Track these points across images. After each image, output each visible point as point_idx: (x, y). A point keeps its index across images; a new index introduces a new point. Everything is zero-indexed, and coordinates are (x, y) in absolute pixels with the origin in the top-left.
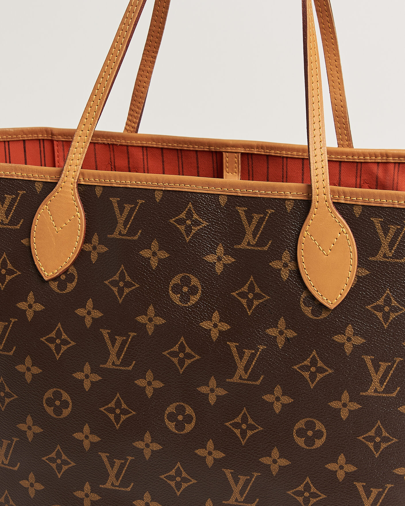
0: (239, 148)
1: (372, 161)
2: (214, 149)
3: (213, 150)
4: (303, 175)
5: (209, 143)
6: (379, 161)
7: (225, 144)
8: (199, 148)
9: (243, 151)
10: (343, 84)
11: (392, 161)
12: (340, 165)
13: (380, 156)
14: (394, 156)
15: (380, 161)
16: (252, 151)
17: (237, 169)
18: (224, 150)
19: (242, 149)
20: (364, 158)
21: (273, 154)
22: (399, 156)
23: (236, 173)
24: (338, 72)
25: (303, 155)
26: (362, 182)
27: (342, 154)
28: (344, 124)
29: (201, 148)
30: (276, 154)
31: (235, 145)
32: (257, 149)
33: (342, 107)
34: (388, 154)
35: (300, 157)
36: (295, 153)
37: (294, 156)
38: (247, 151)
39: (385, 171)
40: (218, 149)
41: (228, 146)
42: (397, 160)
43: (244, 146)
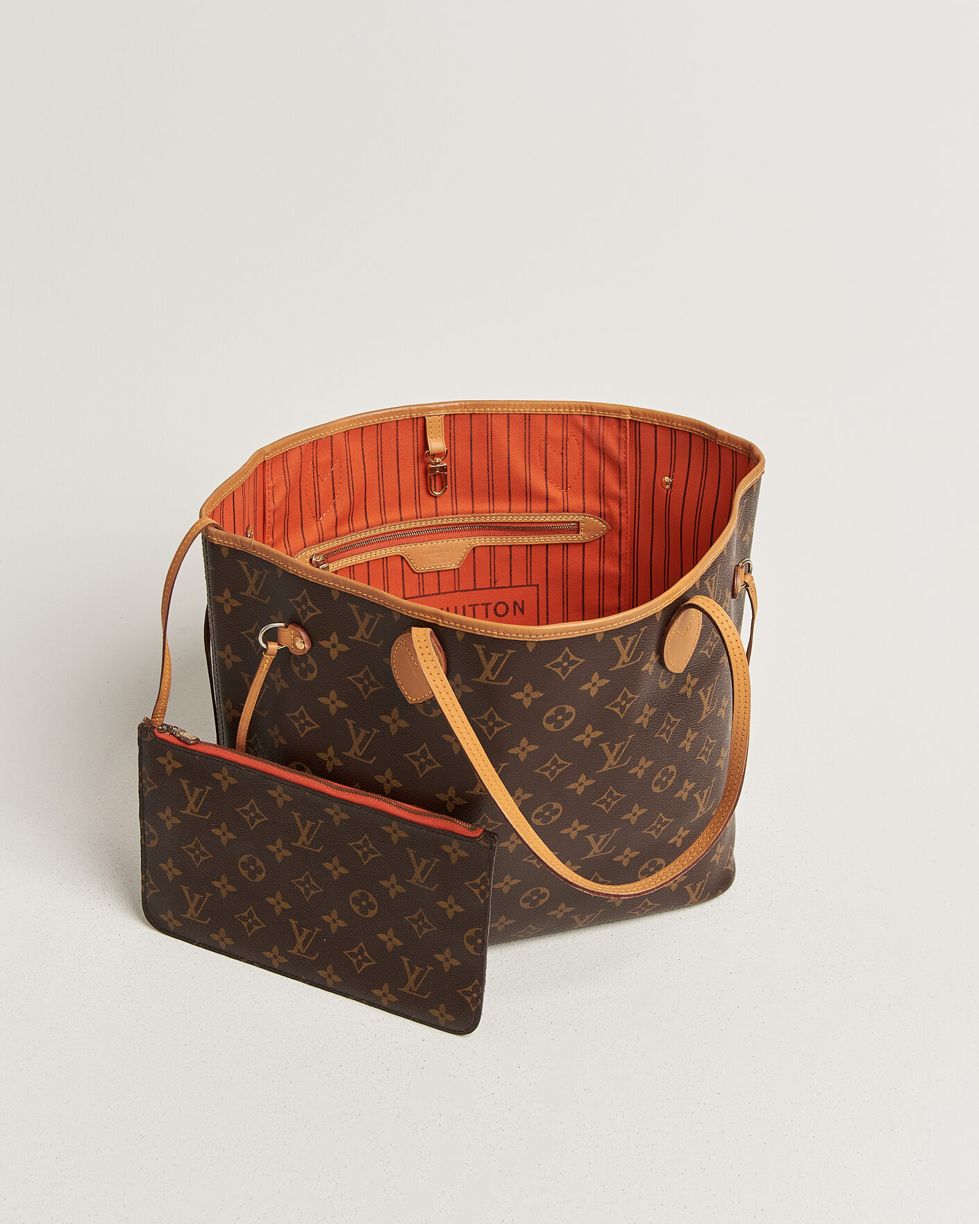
0: (442, 410)
1: (577, 413)
2: (416, 415)
3: (415, 417)
4: (508, 431)
5: (410, 409)
6: (583, 413)
7: (426, 408)
8: (401, 417)
9: (446, 414)
11: (596, 415)
12: (546, 418)
13: (585, 408)
15: (585, 414)
16: (455, 412)
17: (441, 432)
18: (425, 415)
19: (445, 411)
20: (570, 409)
21: (477, 413)
22: (604, 411)
23: (440, 437)
25: (508, 410)
26: (569, 435)
27: (548, 406)
29: (403, 417)
30: (480, 411)
31: (436, 407)
32: (460, 408)
34: (593, 407)
35: (505, 413)
36: (500, 409)
37: (499, 413)
38: (451, 412)
39: (591, 423)
40: (420, 415)
41: (430, 410)
42: (601, 414)
43: (446, 408)
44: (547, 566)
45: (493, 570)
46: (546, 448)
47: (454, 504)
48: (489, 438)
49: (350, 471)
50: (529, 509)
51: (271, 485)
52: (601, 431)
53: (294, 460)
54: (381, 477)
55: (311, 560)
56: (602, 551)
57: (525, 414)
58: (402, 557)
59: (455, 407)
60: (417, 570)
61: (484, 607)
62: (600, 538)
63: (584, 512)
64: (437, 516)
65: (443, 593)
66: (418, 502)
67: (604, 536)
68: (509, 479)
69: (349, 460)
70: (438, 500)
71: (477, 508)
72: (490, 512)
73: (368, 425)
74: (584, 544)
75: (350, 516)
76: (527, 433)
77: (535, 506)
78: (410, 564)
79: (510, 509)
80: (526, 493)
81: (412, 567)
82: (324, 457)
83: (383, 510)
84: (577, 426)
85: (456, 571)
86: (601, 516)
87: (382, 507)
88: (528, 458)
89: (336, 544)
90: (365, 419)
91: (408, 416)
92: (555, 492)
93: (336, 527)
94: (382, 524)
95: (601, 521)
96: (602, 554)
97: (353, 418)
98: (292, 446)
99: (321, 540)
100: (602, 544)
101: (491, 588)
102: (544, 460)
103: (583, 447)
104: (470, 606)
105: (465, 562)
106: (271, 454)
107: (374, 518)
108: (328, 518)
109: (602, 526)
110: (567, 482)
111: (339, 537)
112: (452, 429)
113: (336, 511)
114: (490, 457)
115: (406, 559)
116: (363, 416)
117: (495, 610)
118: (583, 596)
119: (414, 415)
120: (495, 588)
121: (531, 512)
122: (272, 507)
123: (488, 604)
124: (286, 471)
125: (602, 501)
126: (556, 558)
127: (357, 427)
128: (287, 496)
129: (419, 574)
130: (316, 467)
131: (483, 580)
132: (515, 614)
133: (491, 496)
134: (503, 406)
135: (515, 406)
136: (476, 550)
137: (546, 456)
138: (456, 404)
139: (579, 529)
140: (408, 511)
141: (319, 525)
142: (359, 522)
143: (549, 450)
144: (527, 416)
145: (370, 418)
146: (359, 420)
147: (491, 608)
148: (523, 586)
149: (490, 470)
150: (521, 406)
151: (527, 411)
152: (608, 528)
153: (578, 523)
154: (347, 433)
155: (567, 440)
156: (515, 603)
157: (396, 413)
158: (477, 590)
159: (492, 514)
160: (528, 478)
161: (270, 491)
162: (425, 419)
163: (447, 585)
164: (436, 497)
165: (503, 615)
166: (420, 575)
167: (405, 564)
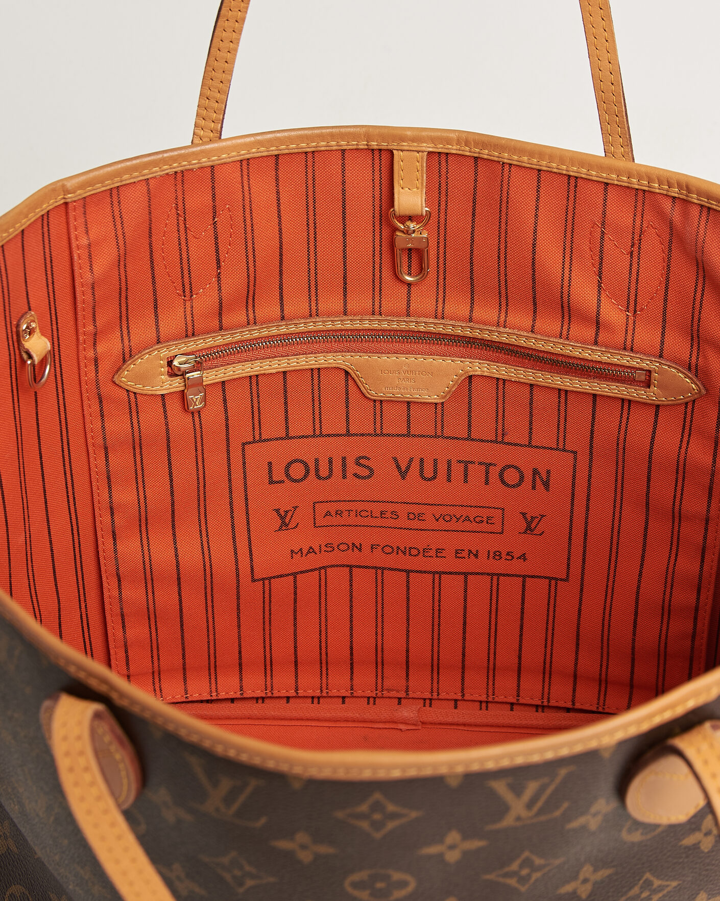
0: (425, 143)
1: (662, 191)
2: (377, 145)
3: (376, 147)
4: (538, 199)
5: (368, 132)
6: (673, 194)
7: (399, 135)
8: (349, 145)
9: (431, 150)
10: (614, 41)
11: (696, 201)
12: (606, 190)
13: (676, 185)
14: (700, 193)
15: (676, 195)
16: (448, 149)
17: (420, 181)
18: (395, 148)
19: (430, 146)
20: (649, 183)
21: (485, 157)
22: (709, 197)
23: (418, 188)
24: (604, 19)
25: (540, 163)
26: (645, 225)
27: (610, 170)
28: (617, 116)
29: (354, 145)
30: (491, 156)
31: (417, 136)
32: (457, 144)
33: (612, 84)
34: (690, 187)
35: (534, 167)
36: (525, 159)
37: (524, 164)
38: (440, 148)
39: (685, 215)
40: (384, 145)
41: (403, 139)
42: (704, 201)
43: (433, 140)
44: (592, 426)
45: (500, 415)
46: (602, 238)
47: (440, 301)
48: (503, 204)
49: (249, 228)
50: (565, 332)
51: (84, 241)
52: (702, 232)
53: (134, 204)
54: (312, 240)
55: (170, 363)
56: (688, 424)
57: (569, 176)
58: (347, 373)
59: (448, 141)
60: (373, 394)
61: (483, 468)
62: (687, 403)
63: (661, 356)
64: (408, 315)
65: (414, 436)
66: (377, 288)
67: (694, 401)
68: (534, 280)
69: (248, 207)
70: (413, 289)
71: (478, 313)
72: (498, 325)
73: (287, 151)
74: (658, 406)
75: (250, 298)
76: (571, 208)
77: (576, 330)
78: (360, 384)
79: (533, 326)
80: (562, 307)
81: (362, 389)
82: (198, 200)
83: (313, 292)
84: (660, 213)
85: (439, 407)
86: (689, 369)
87: (313, 289)
88: (569, 249)
89: (220, 340)
90: (281, 141)
91: (363, 145)
92: (613, 313)
93: (220, 314)
94: (311, 315)
95: (689, 378)
96: (687, 429)
97: (259, 138)
98: (127, 179)
99: (190, 333)
100: (689, 413)
101: (496, 442)
102: (597, 258)
103: (670, 250)
104: (460, 462)
105: (454, 395)
106: (79, 192)
107: (296, 303)
108: (205, 299)
109: (690, 385)
110: (636, 301)
111: (226, 329)
112: (444, 177)
113: (220, 289)
114: (503, 235)
115: (354, 375)
116: (278, 135)
117: (501, 476)
118: (648, 487)
119: (374, 145)
120: (502, 442)
121: (567, 338)
122: (88, 277)
123: (490, 464)
124: (118, 219)
125: (695, 345)
126: (608, 419)
127: (265, 154)
128: (121, 261)
129: (375, 401)
130: (182, 213)
131: (484, 427)
132: (534, 488)
133: (504, 299)
134: (531, 154)
135: (551, 158)
136: (474, 380)
137: (601, 252)
138: (452, 135)
139: (650, 380)
140: (360, 300)
141: (188, 309)
142: (267, 308)
143: (608, 245)
144: (572, 181)
145: (291, 140)
146: (270, 142)
147: (494, 472)
148: (551, 449)
149: (502, 256)
150: (562, 161)
151: (573, 171)
152: (700, 391)
153: (650, 371)
154: (245, 164)
155: (642, 232)
156: (535, 472)
157: (342, 136)
158: (473, 440)
159: (502, 329)
160: (566, 283)
161: (84, 253)
162: (391, 152)
163: (423, 423)
164: (409, 285)
165: (513, 486)
166: (378, 404)
167: (350, 382)
